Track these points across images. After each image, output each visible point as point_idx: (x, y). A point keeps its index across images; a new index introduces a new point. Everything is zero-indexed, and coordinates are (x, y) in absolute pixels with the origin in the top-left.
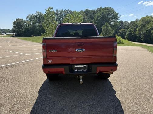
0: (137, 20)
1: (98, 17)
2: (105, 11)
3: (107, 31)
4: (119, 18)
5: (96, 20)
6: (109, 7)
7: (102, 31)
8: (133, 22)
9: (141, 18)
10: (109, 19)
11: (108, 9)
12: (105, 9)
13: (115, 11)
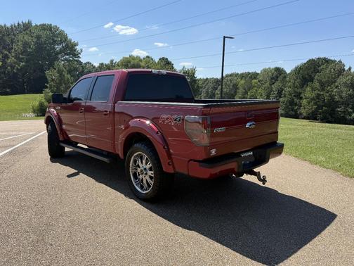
0: (112, 61)
1: (26, 45)
2: (44, 34)
3: (60, 84)
4: (80, 53)
5: (22, 54)
6: (53, 24)
7: (47, 83)
8: (106, 65)
9: (121, 58)
10: (57, 53)
11: (51, 30)
12: (44, 27)
13: (69, 37)
